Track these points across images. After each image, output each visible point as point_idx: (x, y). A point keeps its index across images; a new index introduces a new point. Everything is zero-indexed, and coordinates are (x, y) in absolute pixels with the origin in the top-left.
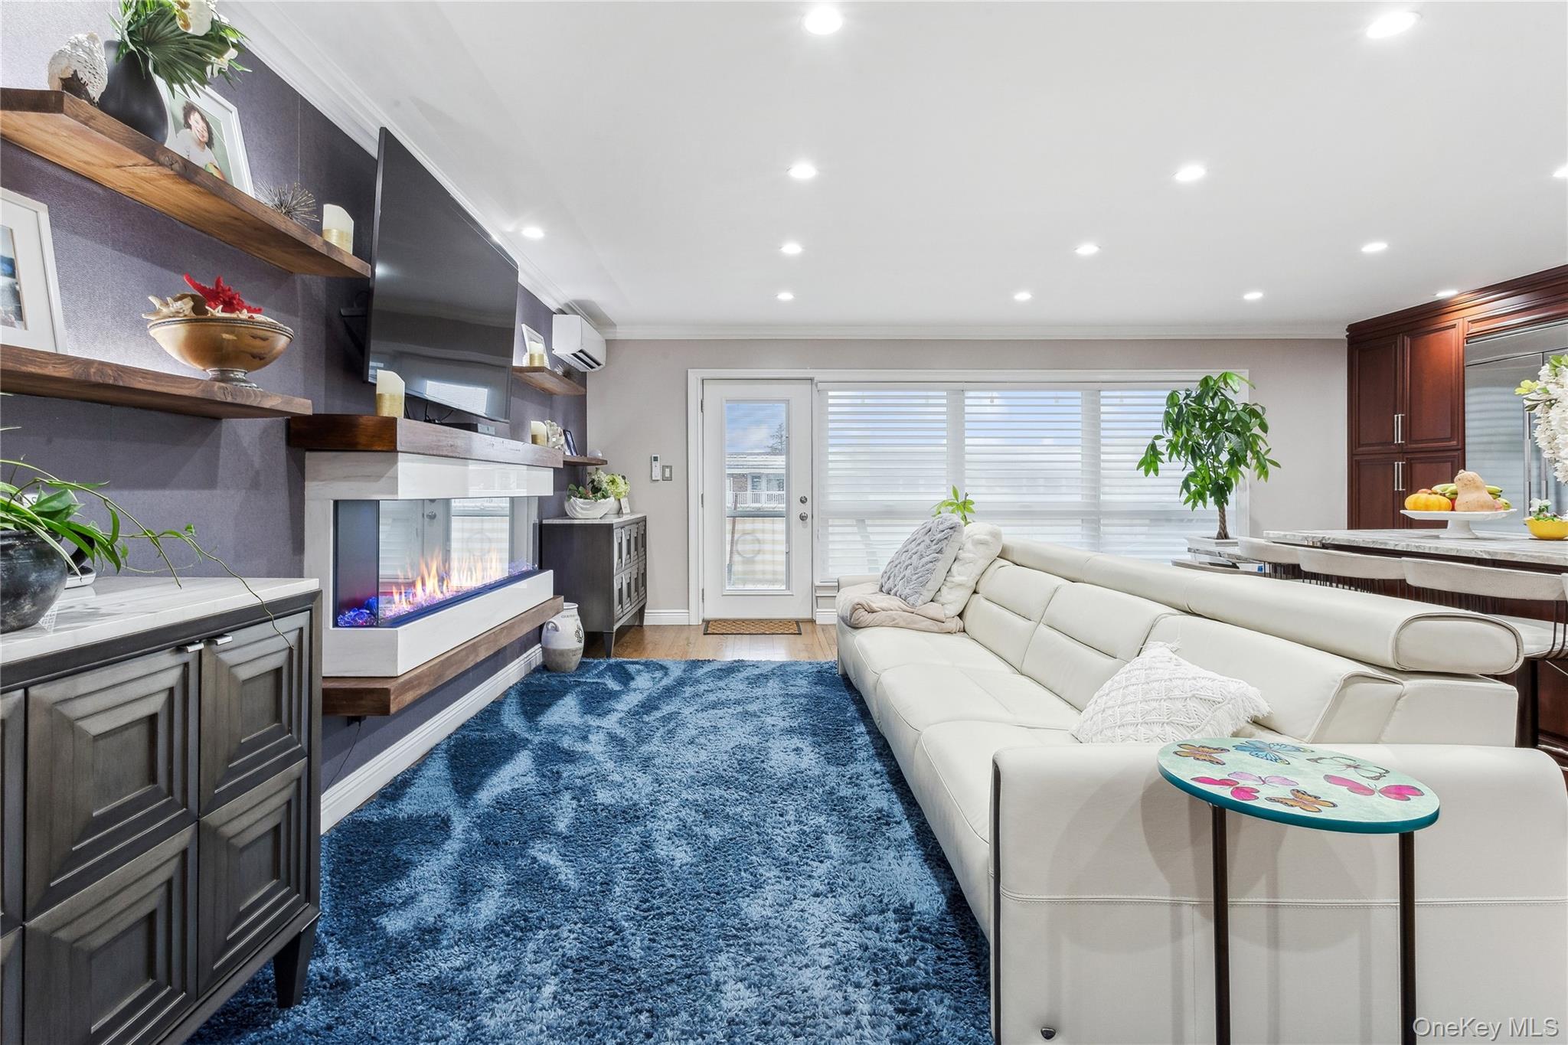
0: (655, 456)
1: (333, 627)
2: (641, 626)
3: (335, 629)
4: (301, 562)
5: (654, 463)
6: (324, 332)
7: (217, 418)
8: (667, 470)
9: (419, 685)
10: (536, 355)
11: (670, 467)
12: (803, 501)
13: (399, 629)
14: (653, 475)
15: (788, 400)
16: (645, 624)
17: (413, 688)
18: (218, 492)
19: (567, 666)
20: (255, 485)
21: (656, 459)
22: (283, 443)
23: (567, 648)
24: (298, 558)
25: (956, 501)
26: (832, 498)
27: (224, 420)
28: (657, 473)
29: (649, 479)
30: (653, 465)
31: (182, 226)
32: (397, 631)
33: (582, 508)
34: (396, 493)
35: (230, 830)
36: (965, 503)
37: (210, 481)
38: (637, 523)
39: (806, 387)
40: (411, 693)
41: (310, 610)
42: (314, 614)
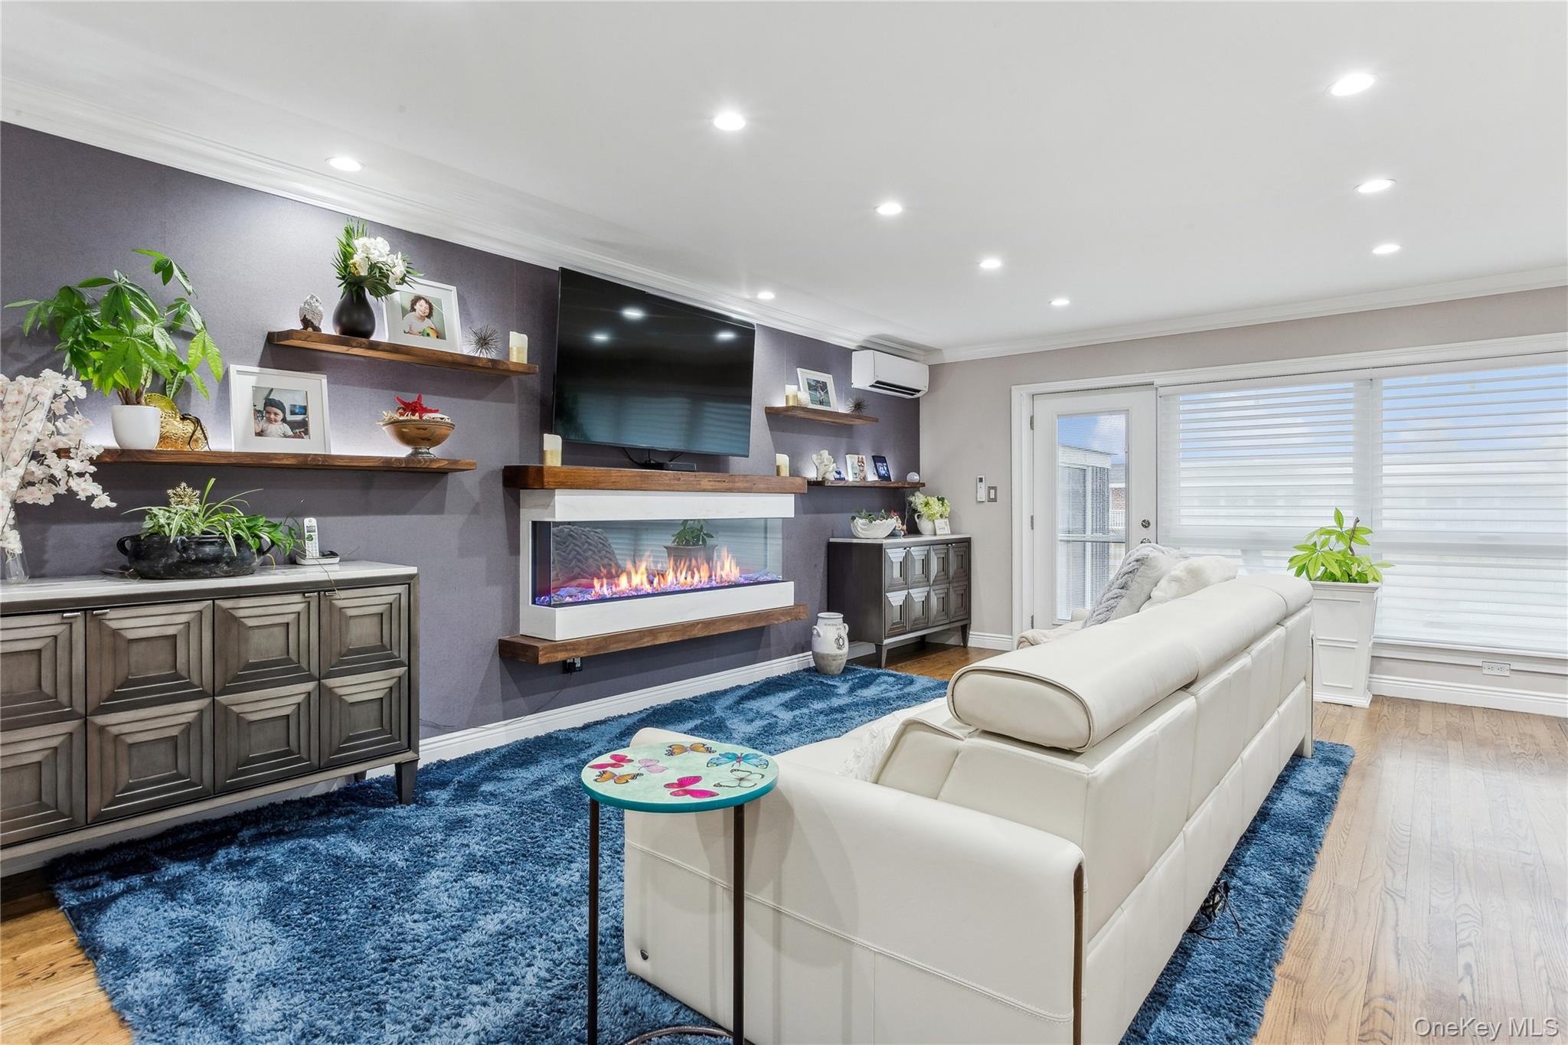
0: (981, 477)
1: (532, 604)
2: (965, 646)
3: (533, 605)
4: (518, 561)
5: (979, 484)
6: (539, 410)
7: (447, 473)
8: (992, 491)
9: (574, 650)
10: (791, 396)
11: (995, 488)
12: (1146, 524)
13: (556, 609)
14: (978, 497)
15: (1128, 410)
16: (969, 645)
17: (566, 650)
18: (445, 516)
19: (828, 669)
20: (475, 510)
21: (981, 480)
22: (501, 485)
23: (826, 652)
24: (514, 557)
25: (1339, 529)
26: (1184, 522)
27: (449, 474)
28: (982, 495)
29: (975, 501)
30: (979, 485)
31: (417, 366)
32: (555, 611)
33: (862, 529)
34: (554, 517)
35: (341, 691)
36: (1354, 531)
37: (438, 509)
38: (947, 544)
39: (1148, 395)
40: (563, 653)
41: (409, 584)
42: (412, 589)
